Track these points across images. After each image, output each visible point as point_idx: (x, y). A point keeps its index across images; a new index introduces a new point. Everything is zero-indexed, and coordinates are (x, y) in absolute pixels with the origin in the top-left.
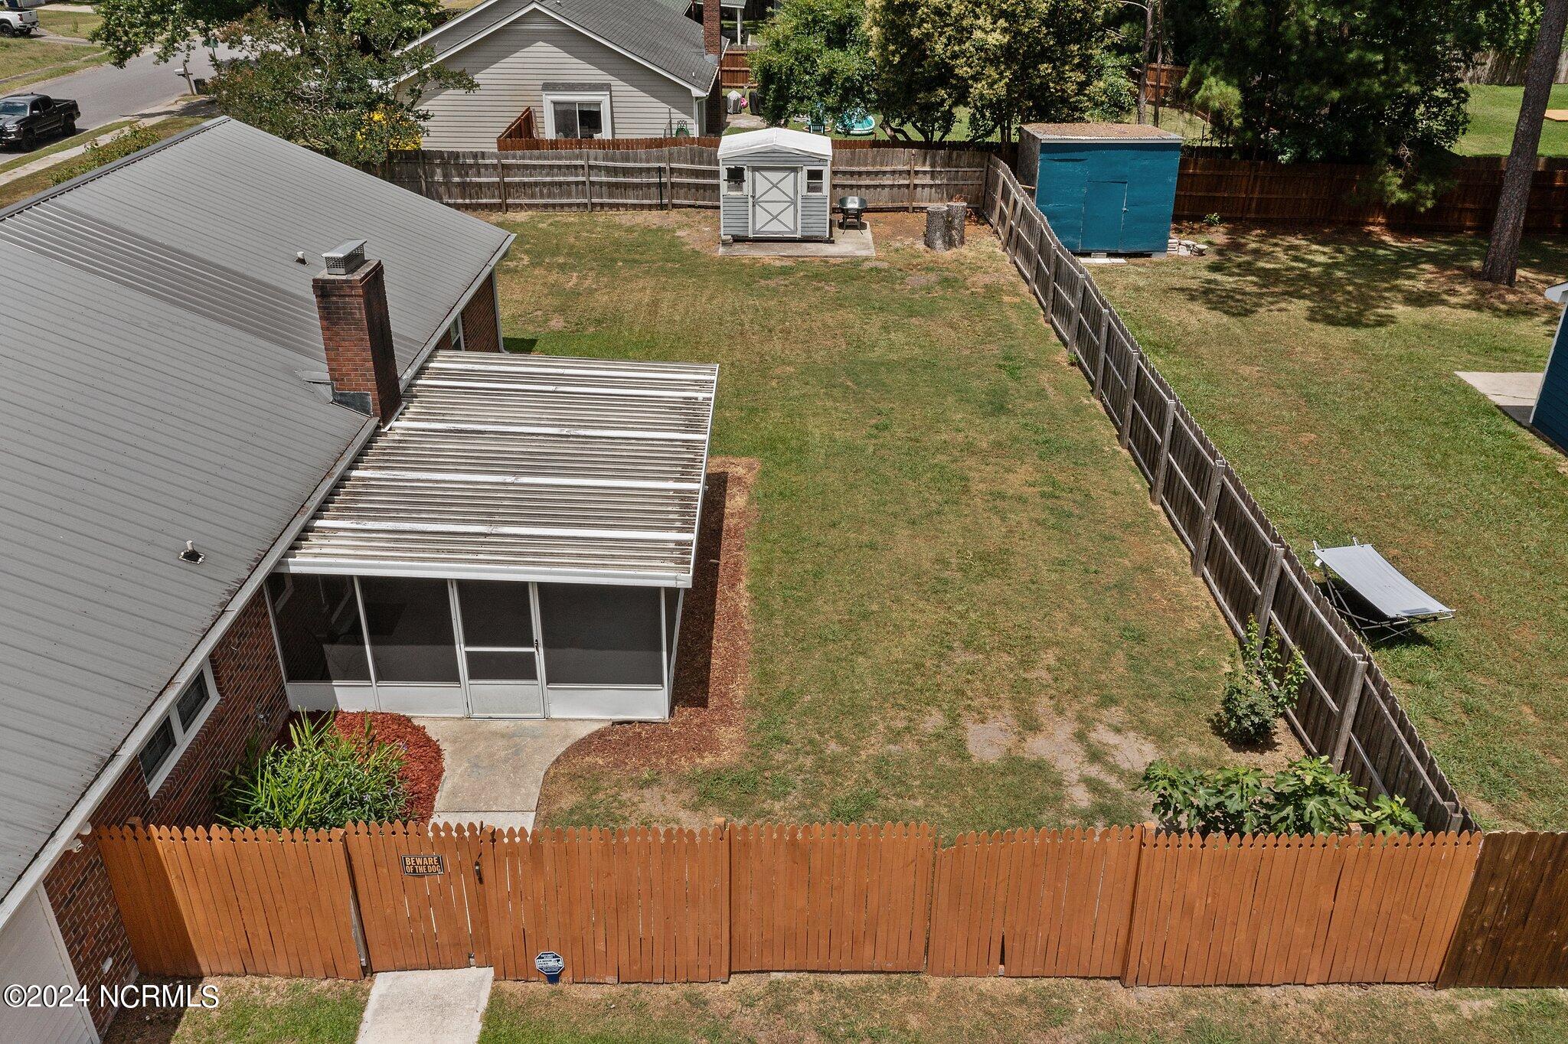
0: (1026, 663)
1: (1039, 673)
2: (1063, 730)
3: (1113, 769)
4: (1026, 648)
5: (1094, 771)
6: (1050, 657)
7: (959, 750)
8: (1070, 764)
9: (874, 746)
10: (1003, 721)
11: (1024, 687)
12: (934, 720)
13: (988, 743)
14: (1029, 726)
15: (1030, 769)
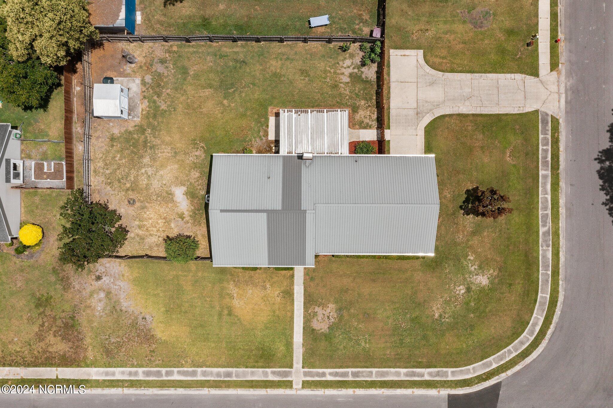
0: (330, 72)
1: (332, 71)
2: (343, 70)
3: (351, 66)
4: (325, 71)
5: (351, 68)
6: (328, 69)
7: (348, 83)
8: (350, 70)
9: (347, 93)
10: (342, 77)
11: (335, 73)
12: (342, 85)
13: (346, 79)
14: (343, 74)
15: (351, 75)
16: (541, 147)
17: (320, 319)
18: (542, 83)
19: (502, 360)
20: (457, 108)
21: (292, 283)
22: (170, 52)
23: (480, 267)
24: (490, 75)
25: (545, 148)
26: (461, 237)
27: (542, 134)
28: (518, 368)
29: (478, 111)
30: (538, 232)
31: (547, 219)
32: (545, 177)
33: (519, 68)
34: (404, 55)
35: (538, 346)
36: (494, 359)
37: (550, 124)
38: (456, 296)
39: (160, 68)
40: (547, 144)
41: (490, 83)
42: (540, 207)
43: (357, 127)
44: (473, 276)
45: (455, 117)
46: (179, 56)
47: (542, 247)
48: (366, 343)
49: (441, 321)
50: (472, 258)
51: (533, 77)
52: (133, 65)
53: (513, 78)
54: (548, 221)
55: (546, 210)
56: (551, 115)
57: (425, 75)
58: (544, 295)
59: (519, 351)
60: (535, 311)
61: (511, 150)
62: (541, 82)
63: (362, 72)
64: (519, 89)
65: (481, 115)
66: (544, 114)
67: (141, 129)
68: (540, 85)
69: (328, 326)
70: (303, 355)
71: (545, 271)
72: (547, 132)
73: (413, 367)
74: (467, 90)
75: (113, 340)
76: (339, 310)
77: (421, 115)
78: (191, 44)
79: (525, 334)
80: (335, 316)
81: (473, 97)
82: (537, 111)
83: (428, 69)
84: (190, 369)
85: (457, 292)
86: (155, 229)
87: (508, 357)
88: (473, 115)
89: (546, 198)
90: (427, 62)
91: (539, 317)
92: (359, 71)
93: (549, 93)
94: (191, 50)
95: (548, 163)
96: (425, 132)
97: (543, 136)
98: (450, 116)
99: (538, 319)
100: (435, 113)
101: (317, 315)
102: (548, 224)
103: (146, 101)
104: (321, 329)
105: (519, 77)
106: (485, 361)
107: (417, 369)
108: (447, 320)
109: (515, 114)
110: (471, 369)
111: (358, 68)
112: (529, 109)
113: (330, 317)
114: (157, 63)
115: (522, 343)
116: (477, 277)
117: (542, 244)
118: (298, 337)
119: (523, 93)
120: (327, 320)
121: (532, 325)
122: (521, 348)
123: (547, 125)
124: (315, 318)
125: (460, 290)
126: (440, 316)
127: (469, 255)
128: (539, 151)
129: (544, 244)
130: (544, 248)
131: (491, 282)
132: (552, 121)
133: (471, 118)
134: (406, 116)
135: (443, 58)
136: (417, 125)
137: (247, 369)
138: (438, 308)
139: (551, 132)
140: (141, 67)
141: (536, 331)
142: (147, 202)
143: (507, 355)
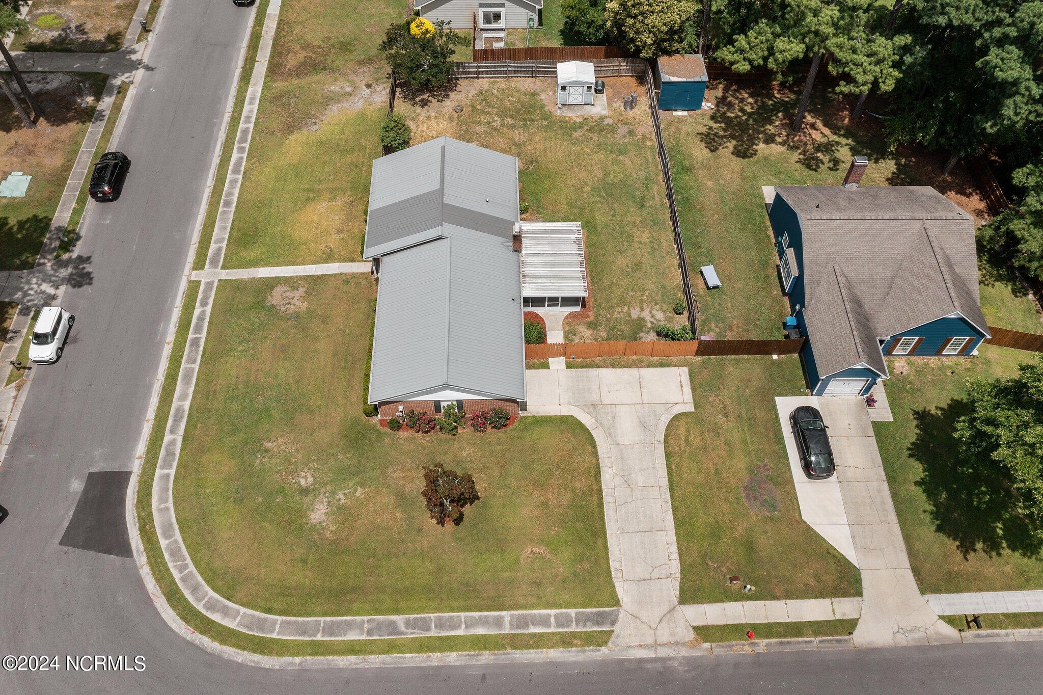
0: (643, 295)
1: (645, 297)
2: (647, 311)
3: (655, 319)
4: (642, 290)
5: (652, 320)
6: (647, 293)
7: (630, 316)
8: (648, 318)
9: (616, 316)
10: (638, 309)
11: (642, 301)
12: (626, 309)
13: (635, 314)
14: (642, 310)
15: (641, 320)
16: (553, 612)
17: (288, 294)
18: (670, 611)
19: (172, 554)
20: (609, 464)
21: (342, 260)
22: (643, 139)
23: (340, 508)
24: (670, 516)
25: (553, 620)
26: (395, 475)
27: (577, 614)
28: (151, 584)
29: (607, 499)
30: (397, 611)
31: (420, 629)
32: (498, 622)
33: (691, 565)
34: (682, 386)
35: (184, 619)
36: (176, 541)
37: (596, 629)
38: (296, 472)
39: (622, 130)
40: (559, 624)
41: (657, 516)
42: (442, 614)
43: (567, 328)
44: (328, 497)
45: (594, 461)
46: (640, 148)
47: (369, 621)
48: (242, 351)
49: (258, 452)
50: (358, 494)
51: (678, 592)
52: (622, 108)
53: (672, 557)
54: (416, 631)
55: (436, 626)
56: (613, 631)
57: (655, 415)
58: (277, 627)
59: (180, 585)
60: (250, 612)
61: (544, 555)
62: (672, 610)
63: (648, 333)
64: (654, 568)
65: (601, 505)
66: (613, 617)
67: (547, 116)
68: (665, 608)
69: (275, 304)
70: (239, 280)
71: (324, 628)
72: (582, 624)
73: (190, 417)
74: (640, 480)
75: (292, 101)
76: (297, 316)
77: (592, 409)
78: (657, 157)
79: (212, 593)
80: (288, 312)
81: (630, 489)
82: (617, 603)
83: (666, 419)
84: (242, 169)
85: (303, 474)
86: (425, 128)
87: (175, 566)
88: (600, 491)
89: (459, 626)
90: (676, 417)
91: (239, 619)
92: (650, 329)
93: (654, 626)
94: (650, 158)
95: (524, 628)
96: (567, 417)
97: (573, 615)
98: (595, 454)
99: (235, 618)
100: (597, 430)
101: (293, 290)
102: (410, 631)
103: (581, 120)
104: (272, 297)
105: (675, 566)
106: (176, 527)
107: (185, 424)
108: (258, 461)
109: (608, 563)
110: (167, 505)
111: (652, 328)
112: (620, 588)
113: (287, 306)
114: (628, 128)
115: (195, 589)
116: (326, 504)
117: (374, 620)
118: (264, 272)
119: (648, 576)
120: (285, 302)
121: (225, 607)
122: (187, 588)
123: (594, 624)
124: (289, 289)
125: (306, 478)
126: (267, 451)
127: (364, 489)
128: (546, 608)
129: (374, 624)
130: (366, 625)
131: (314, 528)
132: (602, 632)
133: (595, 487)
134: (589, 390)
135: (687, 440)
136: (575, 406)
137: (230, 222)
138: (279, 446)
139: (582, 632)
140: (621, 115)
141: (213, 613)
142: (458, 123)
143: (179, 563)
